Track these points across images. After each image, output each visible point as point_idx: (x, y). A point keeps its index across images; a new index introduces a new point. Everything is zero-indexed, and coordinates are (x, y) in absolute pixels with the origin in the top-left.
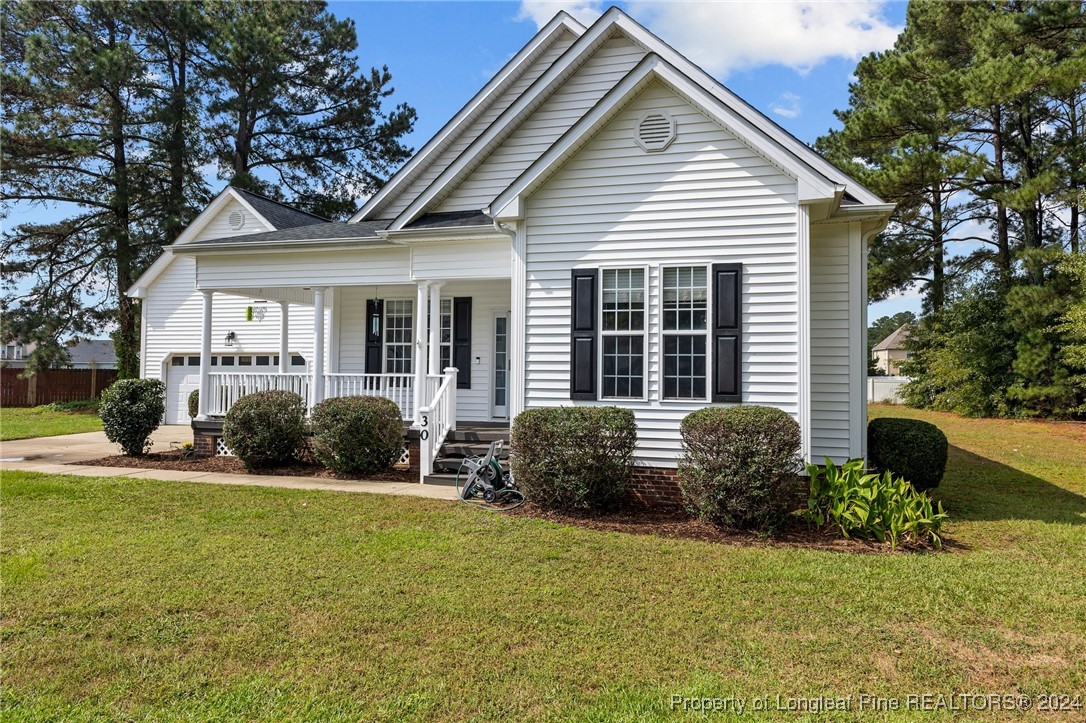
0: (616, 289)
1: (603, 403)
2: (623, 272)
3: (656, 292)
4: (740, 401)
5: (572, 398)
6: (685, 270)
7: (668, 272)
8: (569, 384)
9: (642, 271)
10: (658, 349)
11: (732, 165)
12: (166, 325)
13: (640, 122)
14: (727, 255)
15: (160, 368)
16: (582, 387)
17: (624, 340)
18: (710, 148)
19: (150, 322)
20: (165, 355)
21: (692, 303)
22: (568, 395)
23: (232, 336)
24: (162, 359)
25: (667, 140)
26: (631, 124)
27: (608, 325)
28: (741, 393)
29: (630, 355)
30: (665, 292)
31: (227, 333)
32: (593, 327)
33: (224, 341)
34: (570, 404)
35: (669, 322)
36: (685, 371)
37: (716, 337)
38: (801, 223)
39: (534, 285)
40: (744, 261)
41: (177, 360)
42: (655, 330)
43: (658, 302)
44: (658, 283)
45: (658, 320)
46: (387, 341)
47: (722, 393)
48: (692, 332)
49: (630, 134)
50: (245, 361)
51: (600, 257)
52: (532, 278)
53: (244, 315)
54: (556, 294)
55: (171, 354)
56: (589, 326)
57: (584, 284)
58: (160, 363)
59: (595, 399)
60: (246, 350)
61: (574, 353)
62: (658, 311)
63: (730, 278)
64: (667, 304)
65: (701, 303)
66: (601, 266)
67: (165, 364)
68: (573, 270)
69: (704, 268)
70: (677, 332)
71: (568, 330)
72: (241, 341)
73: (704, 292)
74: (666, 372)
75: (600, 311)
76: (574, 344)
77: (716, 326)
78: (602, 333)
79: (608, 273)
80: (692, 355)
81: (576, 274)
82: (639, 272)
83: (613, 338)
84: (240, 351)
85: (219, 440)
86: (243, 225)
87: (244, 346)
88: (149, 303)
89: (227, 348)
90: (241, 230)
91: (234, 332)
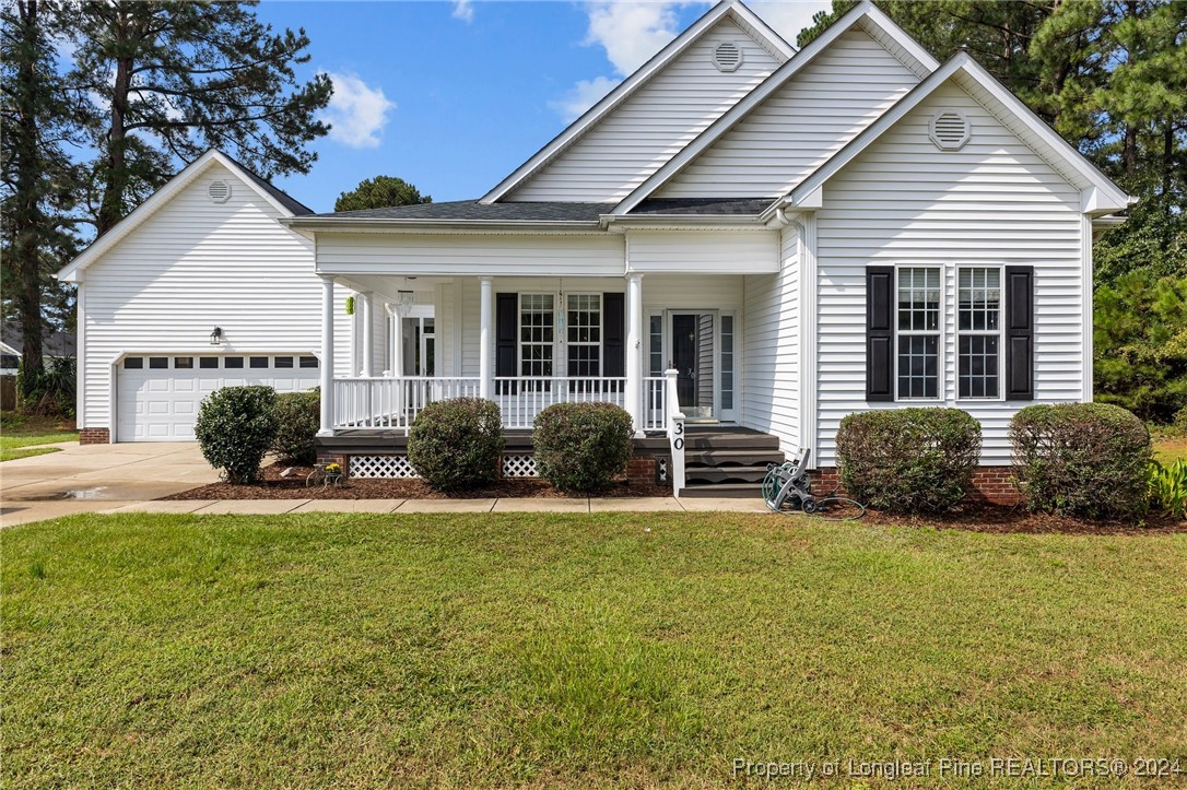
0: (912, 288)
1: (900, 405)
2: (919, 271)
3: (952, 292)
4: (1031, 398)
5: (869, 400)
6: (979, 271)
7: (964, 272)
8: (865, 385)
9: (937, 270)
10: (955, 349)
11: (1022, 170)
12: (116, 317)
13: (936, 119)
14: (1020, 258)
15: (109, 371)
16: (878, 389)
17: (918, 340)
18: (1002, 151)
19: (90, 314)
20: (117, 356)
21: (986, 304)
22: (863, 397)
23: (218, 332)
24: (112, 361)
25: (962, 140)
26: (925, 121)
27: (904, 324)
28: (1032, 391)
29: (925, 355)
30: (960, 292)
31: (213, 328)
32: (889, 327)
33: (209, 339)
34: (865, 406)
35: (964, 322)
36: (978, 371)
37: (1009, 336)
38: (1084, 230)
39: (824, 282)
40: (1035, 264)
41: (133, 362)
42: (951, 330)
43: (954, 301)
44: (954, 282)
45: (954, 320)
46: (522, 340)
47: (1015, 391)
48: (986, 332)
49: (925, 130)
50: (234, 362)
51: (895, 254)
52: (823, 274)
53: (344, 307)
54: (848, 291)
55: (125, 353)
56: (885, 326)
57: (880, 281)
58: (109, 366)
59: (891, 400)
60: (238, 350)
61: (869, 353)
62: (954, 311)
63: (1021, 280)
64: (963, 304)
65: (994, 304)
66: (896, 264)
67: (116, 366)
68: (868, 267)
69: (997, 270)
70: (972, 332)
71: (864, 330)
73: (997, 293)
74: (961, 372)
75: (897, 310)
76: (868, 344)
77: (1009, 328)
78: (898, 332)
79: (903, 270)
80: (985, 355)
81: (871, 271)
82: (935, 272)
83: (907, 337)
84: (229, 350)
85: (353, 460)
86: (230, 197)
87: (232, 345)
88: (88, 289)
89: (208, 347)
90: (227, 204)
91: (223, 328)
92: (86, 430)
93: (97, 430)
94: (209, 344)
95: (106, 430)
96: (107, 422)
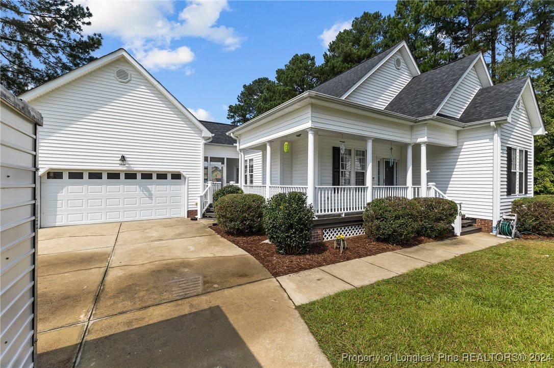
8: (507, 189)
22: (506, 194)
23: (123, 159)
31: (120, 156)
41: (55, 174)
46: (341, 169)
54: (504, 155)
59: (510, 195)
60: (135, 169)
61: (507, 178)
67: (40, 177)
68: (507, 147)
71: (506, 169)
72: (130, 163)
76: (507, 175)
84: (130, 169)
86: (130, 80)
87: (132, 166)
89: (116, 167)
90: (128, 84)
91: (126, 156)
94: (118, 165)
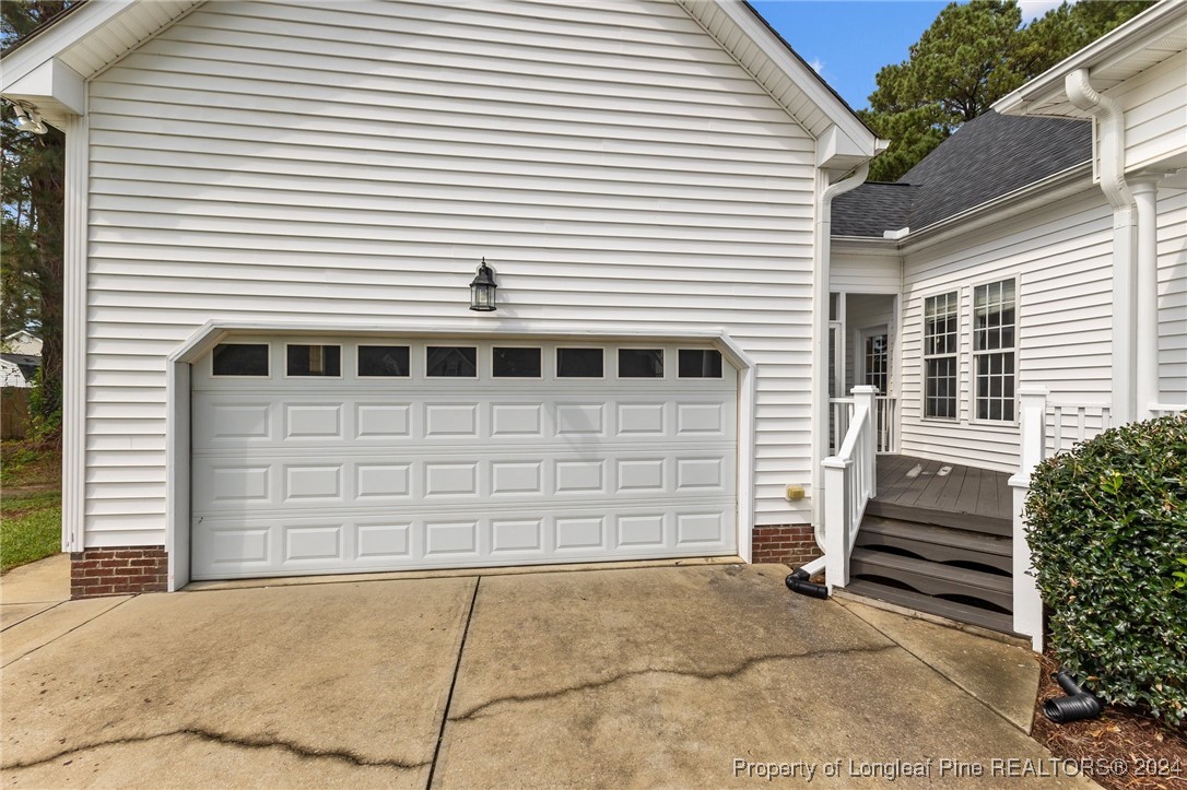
15: (168, 381)
20: (190, 338)
23: (486, 280)
24: (175, 351)
33: (463, 296)
41: (237, 356)
50: (517, 360)
55: (217, 331)
58: (166, 366)
67: (187, 367)
72: (513, 299)
88: (98, 139)
89: (457, 318)
91: (498, 269)
92: (91, 553)
93: (126, 552)
95: (159, 551)
96: (157, 528)
